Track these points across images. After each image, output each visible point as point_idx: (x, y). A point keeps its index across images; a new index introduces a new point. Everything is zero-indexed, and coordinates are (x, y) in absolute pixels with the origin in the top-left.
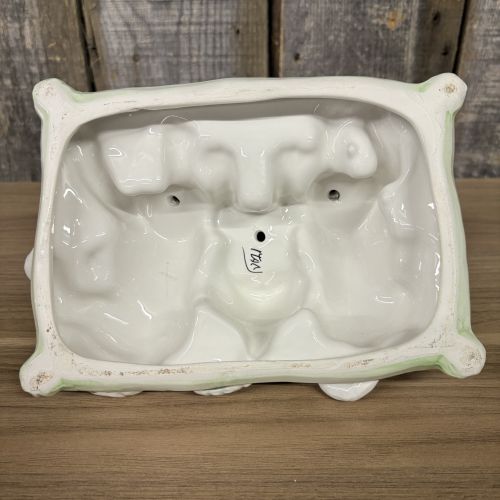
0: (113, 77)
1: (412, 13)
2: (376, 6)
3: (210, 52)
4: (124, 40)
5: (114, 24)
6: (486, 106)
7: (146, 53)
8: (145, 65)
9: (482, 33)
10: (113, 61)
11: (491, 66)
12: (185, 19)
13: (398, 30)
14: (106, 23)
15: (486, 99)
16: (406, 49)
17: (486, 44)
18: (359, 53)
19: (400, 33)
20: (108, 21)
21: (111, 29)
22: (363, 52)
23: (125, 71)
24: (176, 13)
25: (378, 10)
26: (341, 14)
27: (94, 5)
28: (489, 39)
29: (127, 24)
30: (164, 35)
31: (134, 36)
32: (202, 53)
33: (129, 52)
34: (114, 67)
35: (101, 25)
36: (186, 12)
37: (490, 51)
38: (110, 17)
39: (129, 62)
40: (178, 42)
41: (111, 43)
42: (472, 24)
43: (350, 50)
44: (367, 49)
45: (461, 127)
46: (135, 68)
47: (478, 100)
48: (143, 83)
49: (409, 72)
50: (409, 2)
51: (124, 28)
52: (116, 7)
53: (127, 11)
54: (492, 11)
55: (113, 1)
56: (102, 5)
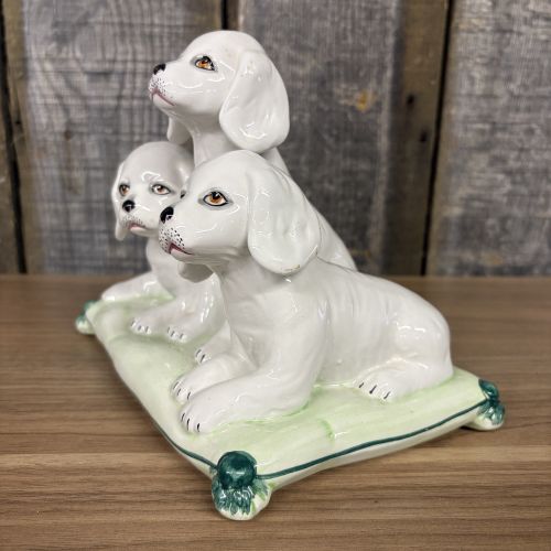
0: (40, 156)
2: (343, 86)
3: (155, 130)
4: (54, 115)
5: (44, 96)
6: (472, 199)
7: (81, 129)
8: (79, 143)
9: (461, 119)
10: (40, 137)
11: (475, 155)
12: (126, 92)
13: (369, 111)
14: (34, 95)
15: (471, 191)
16: (378, 133)
17: (466, 130)
18: (326, 137)
19: (372, 116)
20: (37, 92)
21: (39, 101)
22: (331, 135)
23: (54, 149)
24: (115, 85)
25: (346, 90)
26: (304, 93)
27: (21, 74)
28: (469, 126)
29: (59, 97)
30: (101, 109)
31: (66, 110)
32: (146, 130)
33: (59, 122)
34: (41, 144)
35: (28, 96)
36: (128, 85)
37: (471, 139)
38: (39, 88)
39: (60, 138)
40: (118, 117)
41: (39, 117)
42: (450, 109)
43: (316, 132)
44: (335, 132)
45: (446, 222)
46: (67, 147)
47: (462, 192)
48: (76, 164)
49: (384, 159)
50: (380, 82)
51: (55, 101)
52: (47, 78)
53: (60, 83)
54: (470, 95)
55: (44, 71)
56: (30, 74)
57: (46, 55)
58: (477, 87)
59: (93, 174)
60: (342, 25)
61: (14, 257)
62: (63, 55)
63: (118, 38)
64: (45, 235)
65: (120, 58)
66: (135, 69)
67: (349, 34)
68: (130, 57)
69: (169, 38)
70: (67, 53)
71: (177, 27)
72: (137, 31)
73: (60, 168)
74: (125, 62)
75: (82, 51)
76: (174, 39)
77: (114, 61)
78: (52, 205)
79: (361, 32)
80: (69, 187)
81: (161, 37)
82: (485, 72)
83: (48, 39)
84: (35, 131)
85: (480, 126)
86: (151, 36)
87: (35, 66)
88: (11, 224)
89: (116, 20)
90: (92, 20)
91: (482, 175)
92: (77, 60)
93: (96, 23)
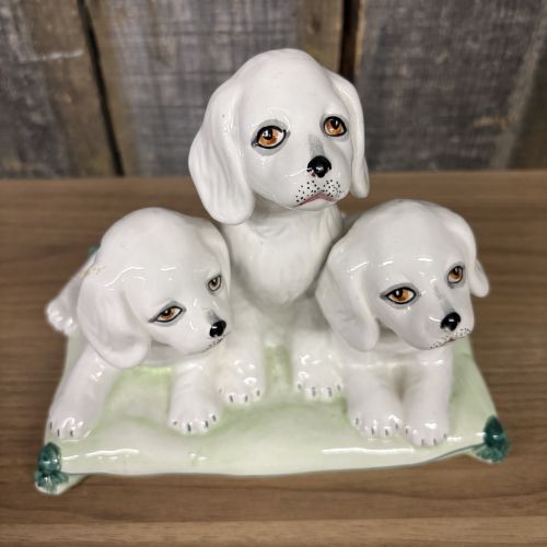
0: (118, 19)
23: (135, 11)
46: (150, 7)
48: (163, 28)
59: (185, 40)
64: (135, 111)
73: (145, 34)
78: (139, 79)
80: (157, 56)
88: (96, 103)
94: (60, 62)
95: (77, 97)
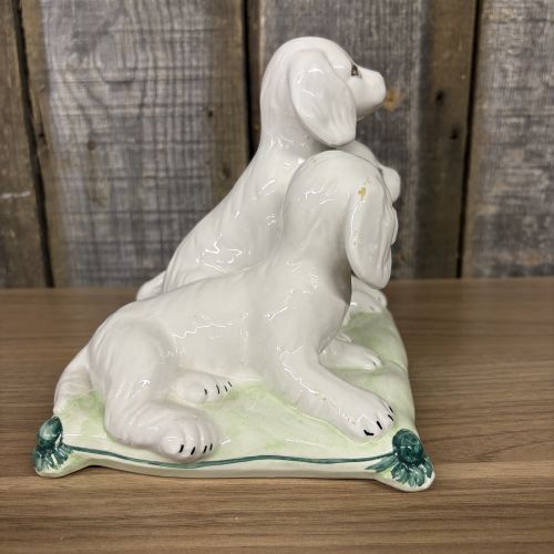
0: (64, 168)
1: (411, 93)
3: (178, 137)
4: (77, 126)
5: (66, 108)
6: (507, 196)
7: (103, 139)
8: (102, 153)
9: (493, 113)
10: (63, 150)
11: (508, 151)
12: (148, 100)
13: (397, 110)
14: (56, 107)
15: (506, 188)
16: (408, 132)
17: (499, 125)
19: (401, 114)
20: (59, 104)
21: (62, 113)
22: (358, 135)
23: (77, 160)
24: (138, 94)
27: (43, 87)
28: (503, 121)
29: (81, 107)
30: (124, 119)
31: (89, 120)
32: (169, 138)
33: (82, 134)
34: (65, 156)
35: (50, 108)
36: (150, 93)
37: (505, 134)
38: (61, 99)
39: (83, 150)
40: (141, 126)
41: (62, 129)
42: (481, 104)
45: (481, 221)
46: (90, 158)
47: (498, 189)
48: (100, 174)
49: (414, 158)
50: (407, 79)
51: (77, 112)
52: (69, 88)
53: (81, 94)
54: (502, 88)
55: (65, 82)
56: (52, 86)
57: (68, 65)
58: (509, 79)
59: (117, 184)
60: (367, 21)
61: (41, 271)
62: (84, 65)
63: (138, 45)
64: (72, 247)
65: (140, 65)
66: (156, 76)
67: (373, 31)
68: (151, 64)
69: (190, 43)
70: (88, 63)
71: (198, 31)
72: (158, 38)
73: (84, 179)
74: (146, 69)
75: (102, 61)
76: (194, 44)
77: (135, 69)
78: (77, 217)
79: (387, 28)
80: (93, 198)
81: (182, 43)
82: (518, 63)
83: (69, 50)
84: (58, 144)
85: (515, 120)
86: (172, 43)
87: (56, 77)
88: (38, 237)
89: (136, 27)
90: (112, 29)
91: (517, 171)
92: (98, 70)
93: (116, 32)
94: (10, 201)
95: (21, 232)
